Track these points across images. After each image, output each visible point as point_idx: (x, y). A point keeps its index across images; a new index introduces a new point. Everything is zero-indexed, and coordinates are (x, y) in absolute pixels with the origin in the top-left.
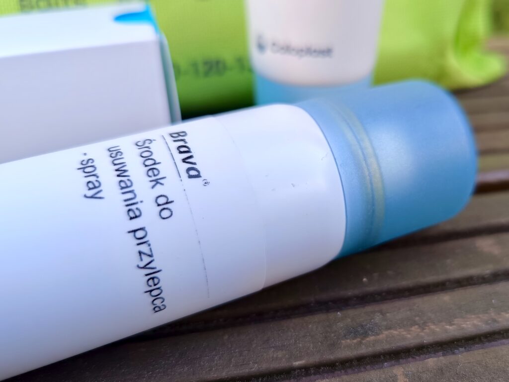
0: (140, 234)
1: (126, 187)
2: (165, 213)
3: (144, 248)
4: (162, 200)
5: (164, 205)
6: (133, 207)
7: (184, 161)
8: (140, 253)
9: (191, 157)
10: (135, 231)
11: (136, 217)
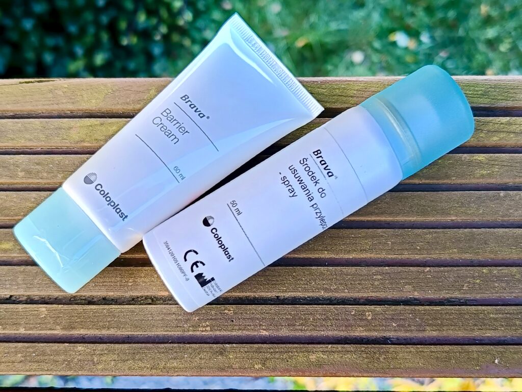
0: (315, 206)
1: (304, 188)
2: (323, 195)
3: (318, 211)
4: (320, 190)
5: (322, 191)
6: (310, 196)
7: (325, 169)
8: (316, 213)
9: (327, 166)
10: (313, 206)
11: (312, 200)
